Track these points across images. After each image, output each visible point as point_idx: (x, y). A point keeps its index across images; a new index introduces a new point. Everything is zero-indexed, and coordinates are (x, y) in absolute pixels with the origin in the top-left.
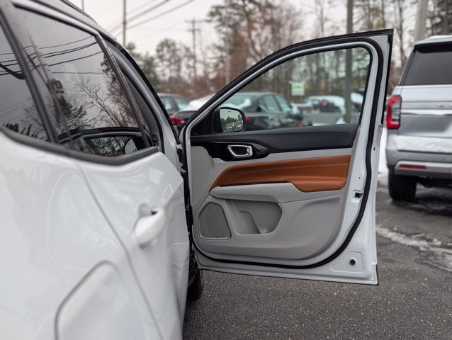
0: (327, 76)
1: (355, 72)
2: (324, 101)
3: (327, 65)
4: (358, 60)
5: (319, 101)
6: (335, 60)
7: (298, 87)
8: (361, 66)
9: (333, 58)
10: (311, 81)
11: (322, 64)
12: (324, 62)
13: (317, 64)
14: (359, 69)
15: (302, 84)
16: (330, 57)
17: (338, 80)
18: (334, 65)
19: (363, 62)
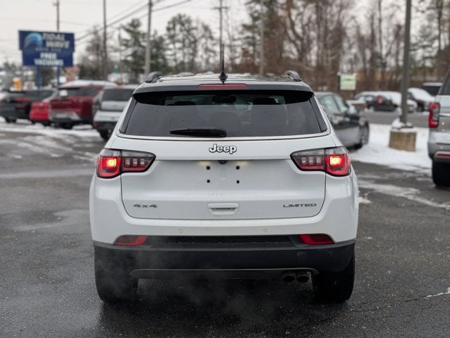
0: (384, 65)
1: (419, 61)
2: (379, 97)
3: (384, 52)
4: (424, 47)
5: (373, 96)
6: (394, 47)
7: (348, 80)
8: (427, 55)
9: (393, 42)
10: (364, 71)
11: (377, 49)
12: (381, 48)
13: (372, 49)
14: (425, 58)
15: (353, 77)
16: (388, 42)
17: (398, 70)
18: (393, 51)
19: (429, 49)
